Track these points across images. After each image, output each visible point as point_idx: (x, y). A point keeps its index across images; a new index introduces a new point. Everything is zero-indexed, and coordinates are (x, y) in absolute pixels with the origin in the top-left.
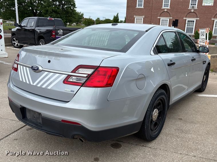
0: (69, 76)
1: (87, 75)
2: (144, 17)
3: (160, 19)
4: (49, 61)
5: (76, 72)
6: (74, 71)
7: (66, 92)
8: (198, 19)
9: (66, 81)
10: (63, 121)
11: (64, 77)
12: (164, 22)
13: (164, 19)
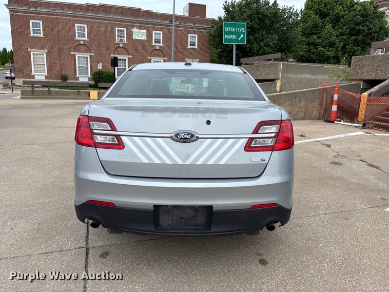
0: (251, 139)
1: (275, 134)
2: (46, 51)
3: (74, 55)
4: (208, 122)
5: (259, 132)
6: (256, 131)
7: (254, 163)
8: (131, 56)
9: (248, 148)
10: (255, 206)
11: (243, 142)
12: (82, 60)
13: (81, 56)
